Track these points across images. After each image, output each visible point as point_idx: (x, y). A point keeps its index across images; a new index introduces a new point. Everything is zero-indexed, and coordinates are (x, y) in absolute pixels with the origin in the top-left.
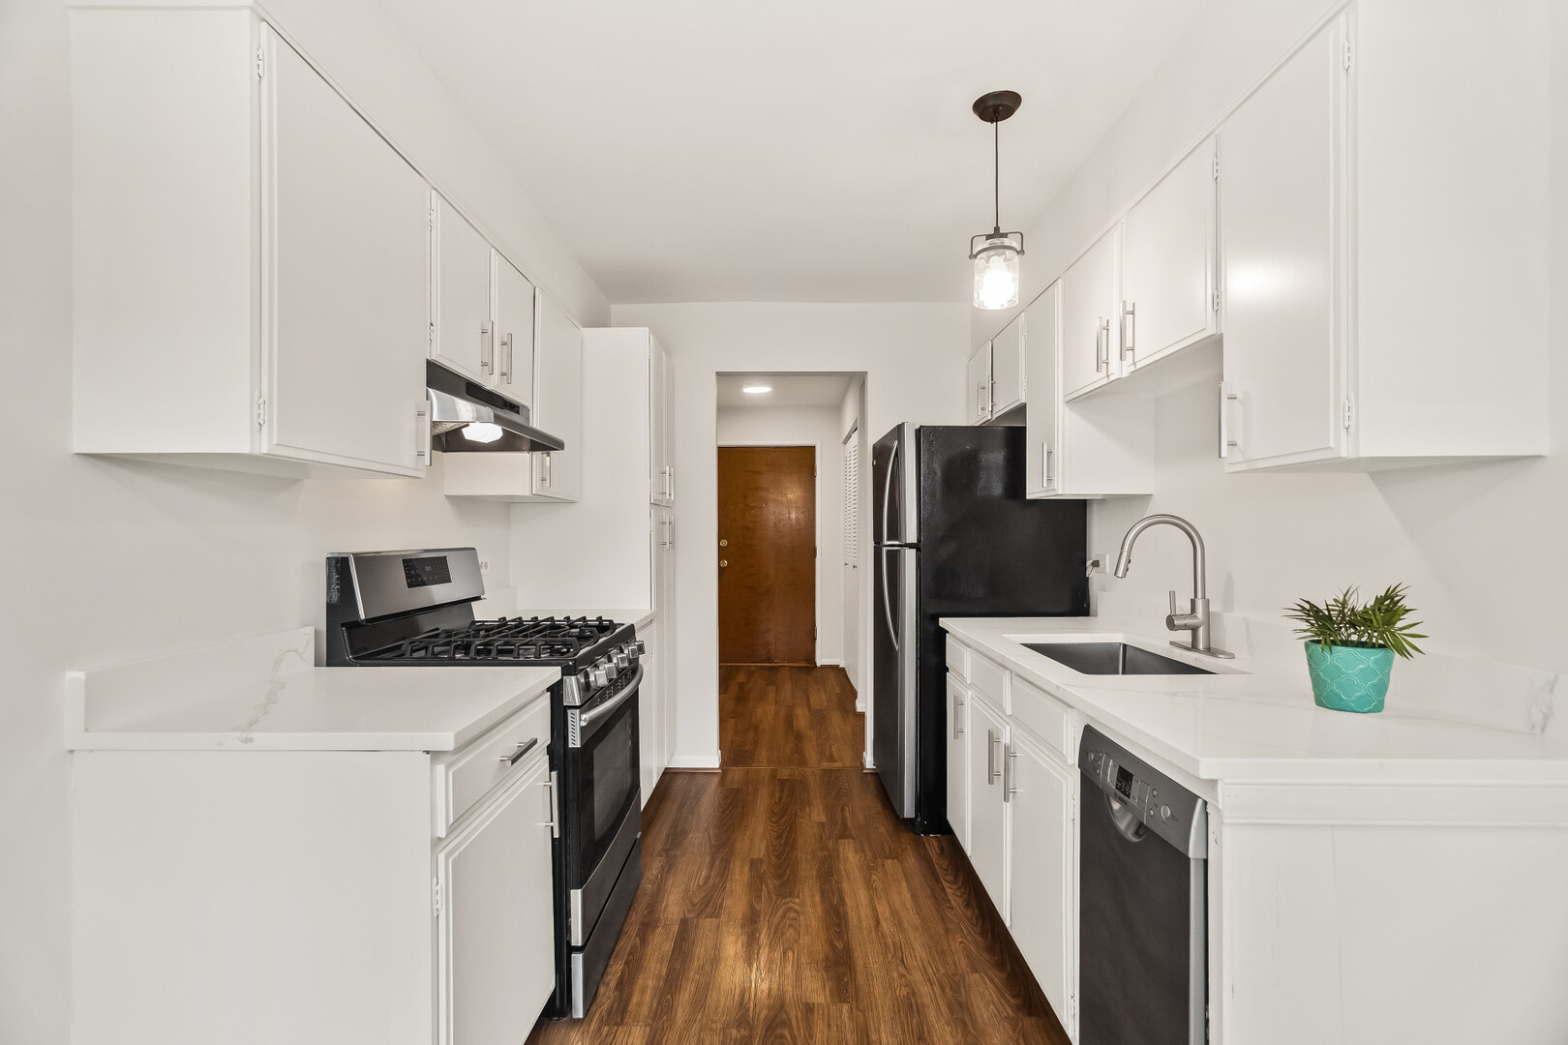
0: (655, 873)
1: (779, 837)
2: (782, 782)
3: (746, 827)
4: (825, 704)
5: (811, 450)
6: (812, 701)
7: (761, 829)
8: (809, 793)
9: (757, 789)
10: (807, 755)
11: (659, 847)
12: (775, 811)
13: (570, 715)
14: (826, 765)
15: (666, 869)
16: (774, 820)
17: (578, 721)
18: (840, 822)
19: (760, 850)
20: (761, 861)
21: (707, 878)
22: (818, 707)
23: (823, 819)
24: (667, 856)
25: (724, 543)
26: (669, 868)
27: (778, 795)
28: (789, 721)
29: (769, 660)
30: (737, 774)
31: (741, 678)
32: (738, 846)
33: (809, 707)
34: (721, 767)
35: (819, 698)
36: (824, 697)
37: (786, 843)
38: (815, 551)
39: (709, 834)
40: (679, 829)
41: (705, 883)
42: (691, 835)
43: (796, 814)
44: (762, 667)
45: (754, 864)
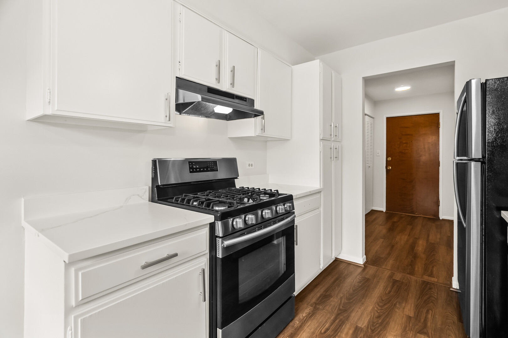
0: (304, 315)
1: (379, 317)
2: (395, 282)
3: (363, 304)
4: (438, 240)
5: (437, 115)
6: (430, 238)
7: (370, 308)
8: (408, 294)
9: (378, 282)
10: (416, 269)
11: (314, 300)
12: (383, 299)
13: (217, 241)
14: (426, 278)
15: (310, 315)
16: (381, 304)
17: (221, 245)
18: (422, 320)
19: (363, 323)
20: (361, 329)
21: (327, 330)
22: (433, 242)
23: (412, 314)
24: (315, 307)
25: (390, 159)
26: (311, 316)
27: (389, 289)
28: (413, 247)
29: (412, 213)
30: (372, 270)
31: (395, 219)
32: (353, 314)
33: (427, 240)
34: (364, 264)
35: (434, 237)
36: (438, 236)
37: (382, 323)
38: (439, 164)
39: (341, 301)
40: (328, 293)
41: (325, 332)
42: (332, 299)
43: (395, 305)
44: (409, 215)
45: (357, 329)
